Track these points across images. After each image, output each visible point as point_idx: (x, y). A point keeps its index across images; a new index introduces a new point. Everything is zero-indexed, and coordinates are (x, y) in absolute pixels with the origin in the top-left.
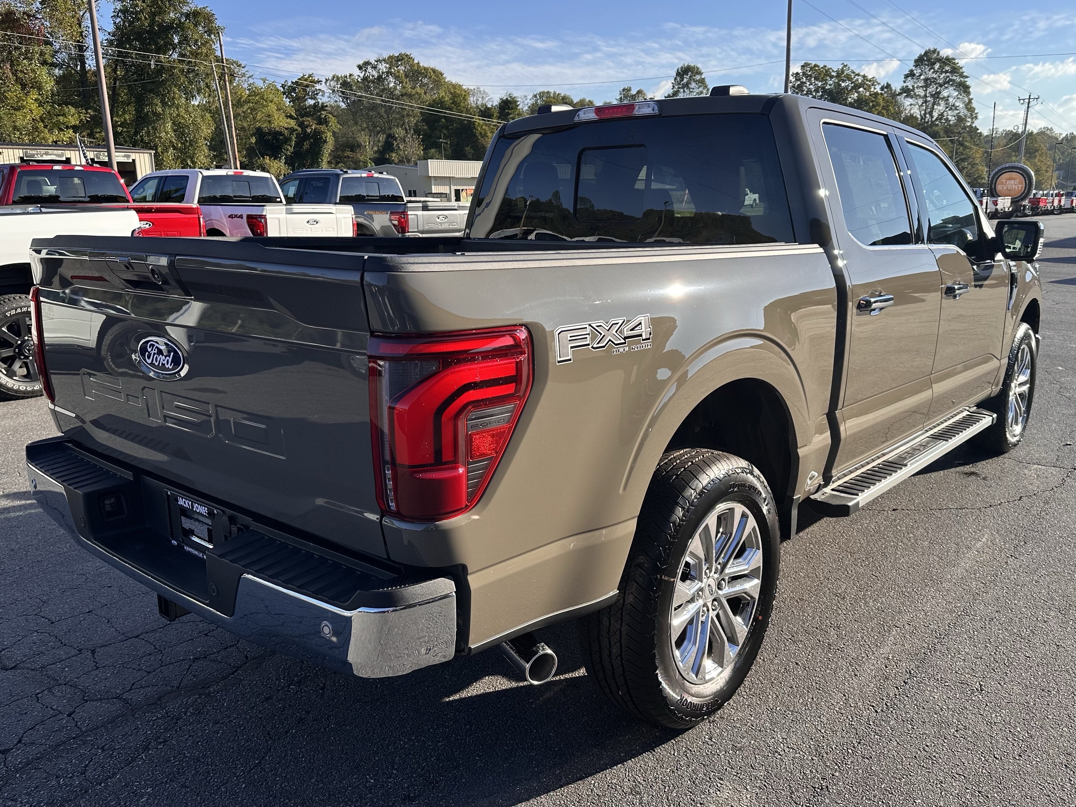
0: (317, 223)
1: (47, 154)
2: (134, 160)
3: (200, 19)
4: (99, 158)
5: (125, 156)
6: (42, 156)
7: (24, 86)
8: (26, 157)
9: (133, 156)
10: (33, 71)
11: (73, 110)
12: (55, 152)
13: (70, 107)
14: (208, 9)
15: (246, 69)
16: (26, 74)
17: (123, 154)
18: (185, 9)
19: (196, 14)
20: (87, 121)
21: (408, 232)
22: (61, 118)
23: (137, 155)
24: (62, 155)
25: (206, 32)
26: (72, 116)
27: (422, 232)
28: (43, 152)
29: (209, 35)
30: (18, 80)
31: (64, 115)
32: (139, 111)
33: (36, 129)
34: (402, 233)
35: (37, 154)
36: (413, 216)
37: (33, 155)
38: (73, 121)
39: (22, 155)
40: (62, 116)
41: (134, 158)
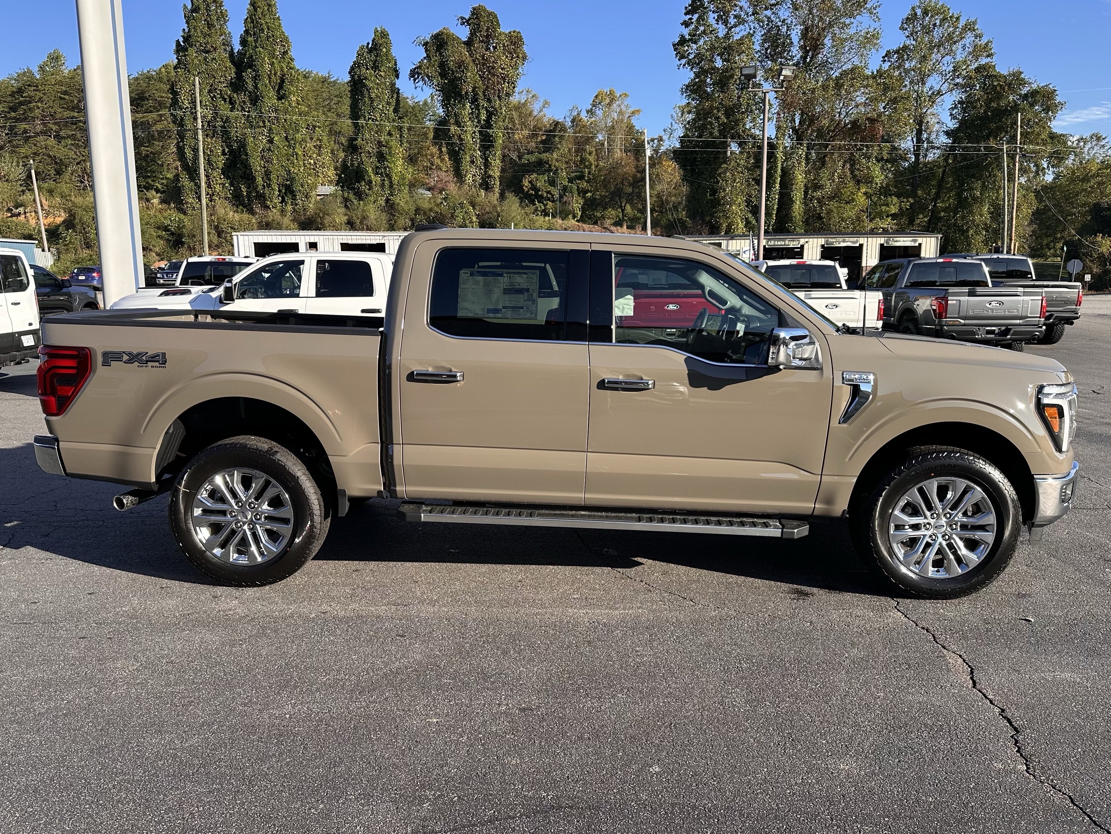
0: (837, 307)
1: (844, 241)
2: (920, 244)
3: (1038, 97)
4: (888, 243)
5: (912, 241)
6: (839, 243)
7: (858, 182)
8: (827, 244)
9: (920, 240)
10: (868, 168)
11: (895, 199)
12: (851, 239)
13: (893, 197)
14: (1051, 86)
15: (1106, 140)
16: (861, 171)
17: (911, 239)
18: (1024, 91)
19: (1034, 93)
20: (907, 208)
21: (946, 318)
22: (883, 208)
23: (924, 239)
24: (857, 242)
25: (1043, 110)
26: (894, 205)
27: (964, 318)
28: (841, 239)
29: (1047, 113)
30: (854, 177)
31: (887, 205)
32: (959, 195)
33: (858, 219)
34: (939, 318)
35: (836, 242)
36: (954, 302)
37: (832, 243)
38: (894, 210)
39: (823, 243)
40: (885, 205)
41: (920, 242)
